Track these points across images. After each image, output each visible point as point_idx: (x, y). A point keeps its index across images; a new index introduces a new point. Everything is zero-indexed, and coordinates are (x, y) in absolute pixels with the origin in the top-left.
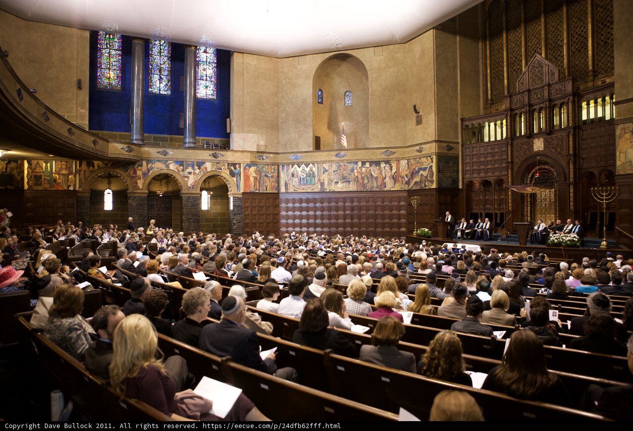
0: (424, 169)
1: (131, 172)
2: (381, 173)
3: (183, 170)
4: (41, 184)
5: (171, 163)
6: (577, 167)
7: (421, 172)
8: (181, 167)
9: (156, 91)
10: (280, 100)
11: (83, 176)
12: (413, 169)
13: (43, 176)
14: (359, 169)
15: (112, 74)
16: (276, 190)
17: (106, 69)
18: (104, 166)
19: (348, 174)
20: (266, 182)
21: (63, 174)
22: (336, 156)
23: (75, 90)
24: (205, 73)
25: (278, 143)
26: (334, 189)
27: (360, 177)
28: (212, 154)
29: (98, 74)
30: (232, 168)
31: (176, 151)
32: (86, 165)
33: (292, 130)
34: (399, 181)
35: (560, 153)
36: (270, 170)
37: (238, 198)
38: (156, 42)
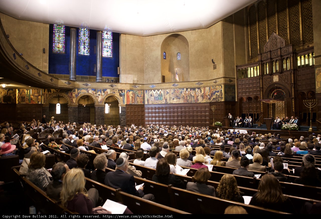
0: (218, 92)
1: (70, 94)
2: (196, 94)
3: (96, 93)
4: (24, 101)
5: (89, 90)
6: (296, 90)
7: (216, 93)
8: (95, 92)
9: (82, 54)
10: (144, 57)
11: (46, 97)
12: (212, 92)
13: (26, 97)
14: (184, 92)
15: (60, 46)
16: (143, 103)
17: (57, 43)
18: (56, 91)
19: (179, 95)
20: (138, 99)
21: (35, 96)
22: (173, 85)
23: (42, 54)
24: (106, 44)
25: (144, 79)
26: (172, 102)
27: (185, 96)
28: (111, 85)
29: (53, 46)
30: (121, 92)
31: (92, 84)
32: (47, 91)
33: (150, 72)
34: (205, 98)
35: (287, 83)
36: (139, 93)
37: (123, 107)
38: (82, 29)
